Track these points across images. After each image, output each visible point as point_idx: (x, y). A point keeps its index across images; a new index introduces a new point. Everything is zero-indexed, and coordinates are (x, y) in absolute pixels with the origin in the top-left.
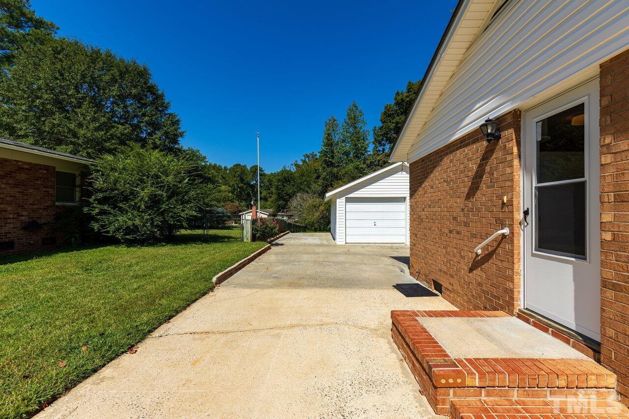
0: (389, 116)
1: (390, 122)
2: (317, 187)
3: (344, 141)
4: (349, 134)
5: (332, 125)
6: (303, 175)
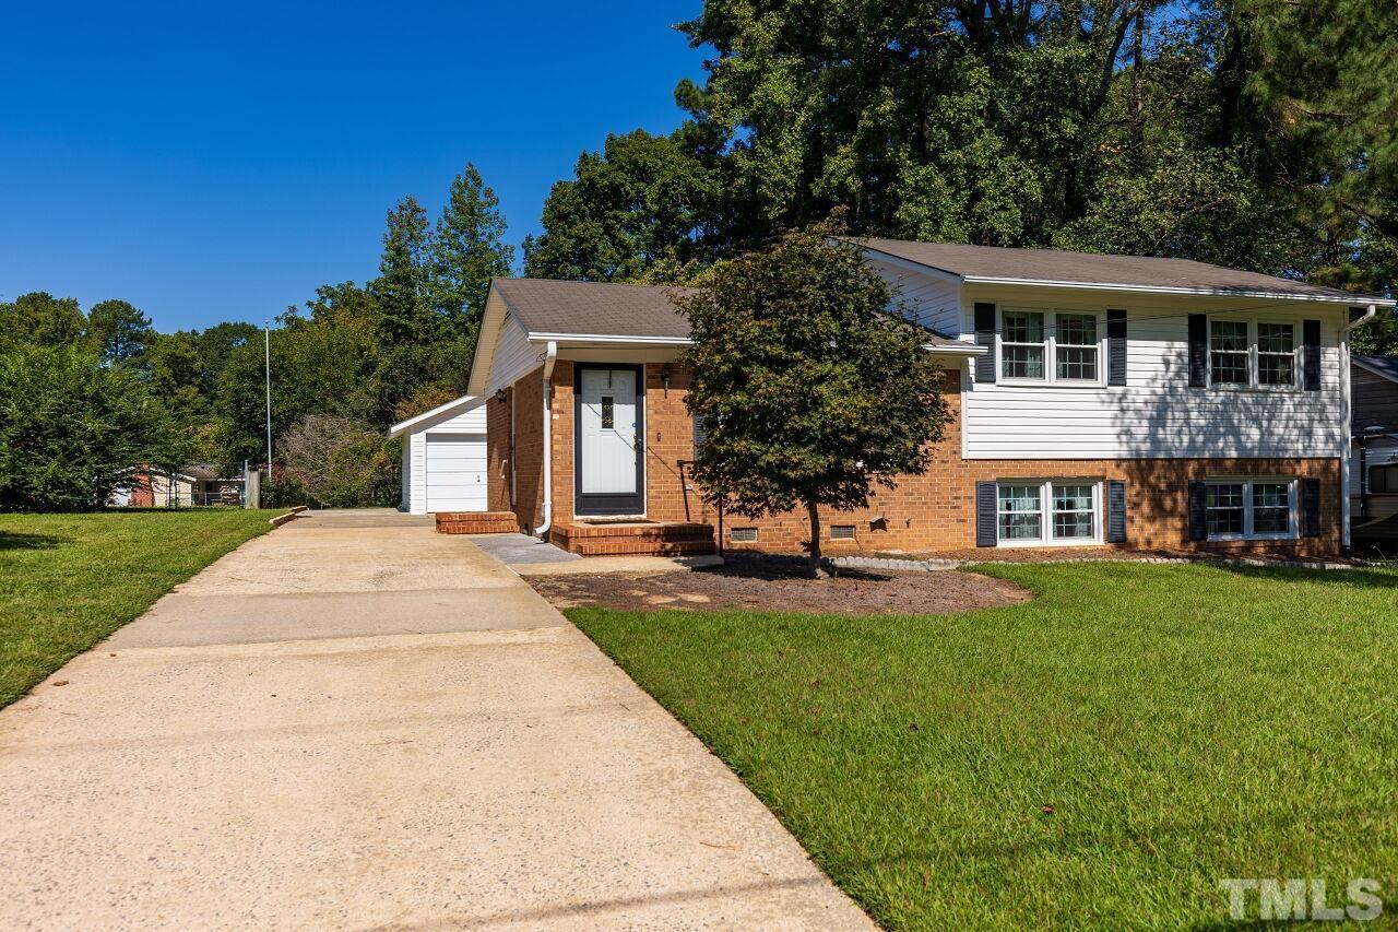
0: (563, 217)
1: (564, 233)
2: (363, 397)
3: (442, 270)
4: (455, 253)
5: (407, 221)
6: (318, 361)
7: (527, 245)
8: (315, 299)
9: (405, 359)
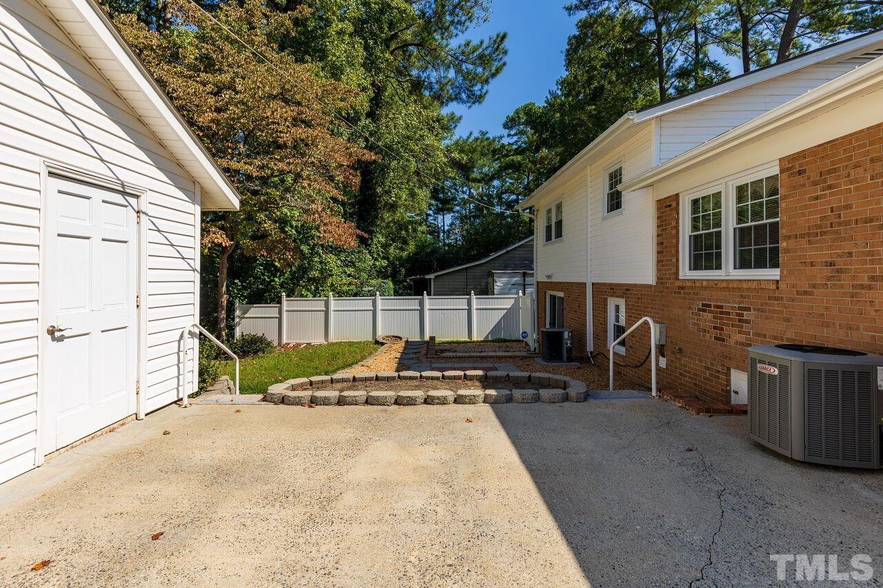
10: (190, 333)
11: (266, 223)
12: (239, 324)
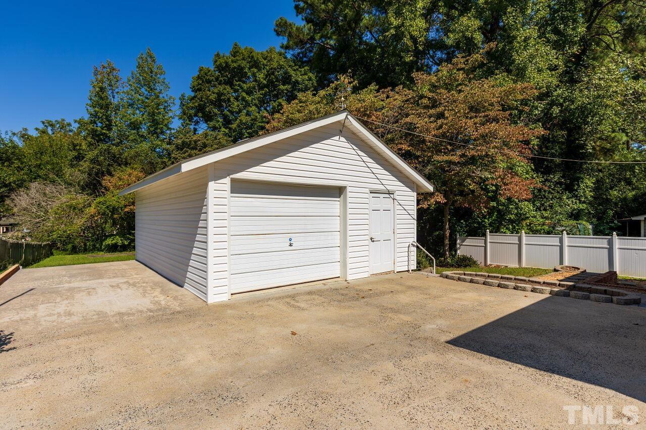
0: (207, 82)
1: (209, 91)
3: (130, 105)
4: (139, 97)
5: (107, 75)
6: (42, 153)
7: (182, 98)
8: (41, 127)
9: (108, 151)
10: (412, 244)
11: (471, 185)
12: (459, 248)
